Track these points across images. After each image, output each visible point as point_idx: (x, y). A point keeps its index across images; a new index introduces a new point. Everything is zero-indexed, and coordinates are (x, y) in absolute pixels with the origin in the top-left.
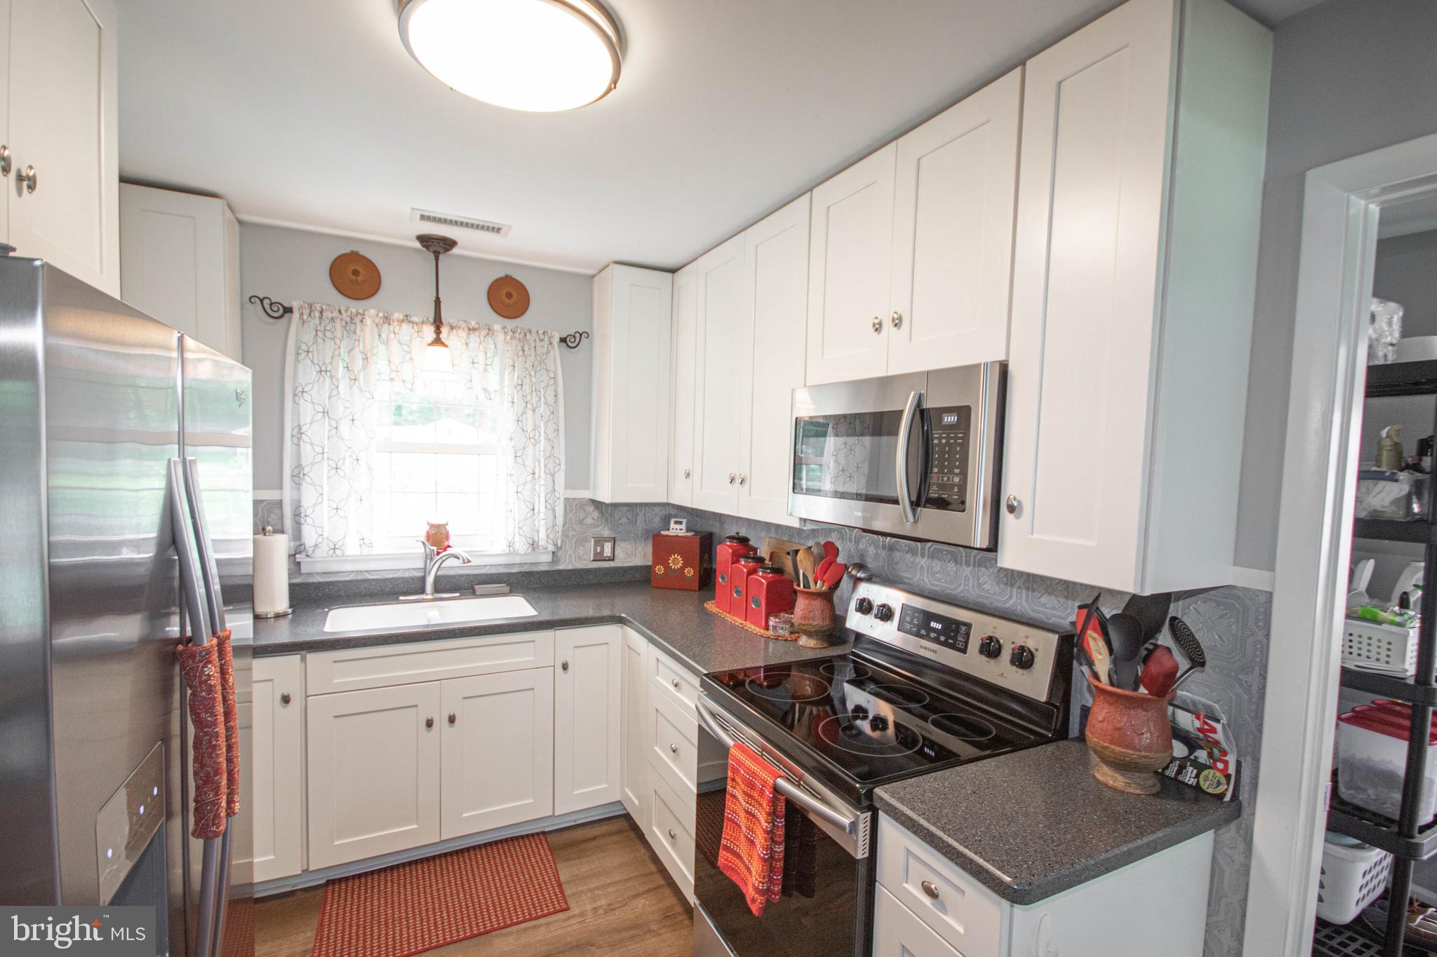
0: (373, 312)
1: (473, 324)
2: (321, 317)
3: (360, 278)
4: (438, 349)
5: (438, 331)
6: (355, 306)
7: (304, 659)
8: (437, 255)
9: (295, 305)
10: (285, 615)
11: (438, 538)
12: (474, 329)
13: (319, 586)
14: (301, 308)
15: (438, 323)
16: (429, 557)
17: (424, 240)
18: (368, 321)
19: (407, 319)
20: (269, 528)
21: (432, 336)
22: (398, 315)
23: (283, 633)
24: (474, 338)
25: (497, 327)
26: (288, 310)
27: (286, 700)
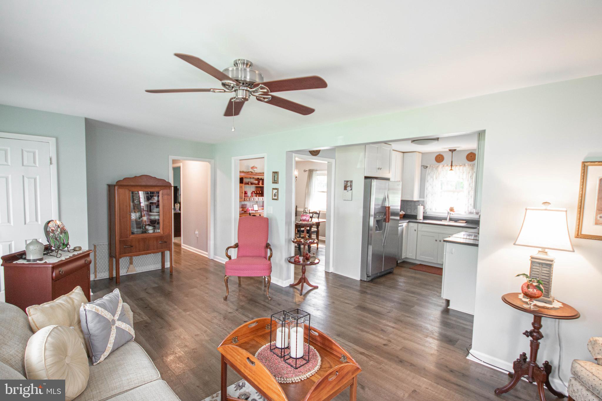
0: (441, 165)
1: (461, 164)
2: (432, 167)
3: (440, 159)
4: (451, 171)
5: (451, 168)
6: (438, 164)
7: (418, 224)
8: (452, 152)
9: (428, 166)
10: (422, 220)
11: (452, 210)
12: (461, 166)
13: (429, 217)
14: (429, 166)
15: (452, 166)
16: (448, 213)
17: (450, 150)
18: (440, 167)
19: (447, 165)
20: (421, 205)
21: (450, 168)
22: (446, 165)
23: (421, 221)
24: (461, 167)
25: (466, 164)
26: (427, 167)
27: (415, 230)
